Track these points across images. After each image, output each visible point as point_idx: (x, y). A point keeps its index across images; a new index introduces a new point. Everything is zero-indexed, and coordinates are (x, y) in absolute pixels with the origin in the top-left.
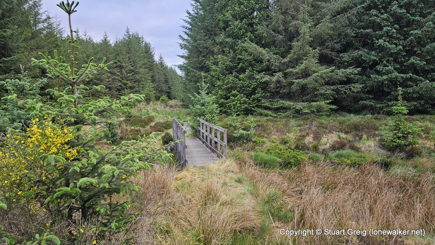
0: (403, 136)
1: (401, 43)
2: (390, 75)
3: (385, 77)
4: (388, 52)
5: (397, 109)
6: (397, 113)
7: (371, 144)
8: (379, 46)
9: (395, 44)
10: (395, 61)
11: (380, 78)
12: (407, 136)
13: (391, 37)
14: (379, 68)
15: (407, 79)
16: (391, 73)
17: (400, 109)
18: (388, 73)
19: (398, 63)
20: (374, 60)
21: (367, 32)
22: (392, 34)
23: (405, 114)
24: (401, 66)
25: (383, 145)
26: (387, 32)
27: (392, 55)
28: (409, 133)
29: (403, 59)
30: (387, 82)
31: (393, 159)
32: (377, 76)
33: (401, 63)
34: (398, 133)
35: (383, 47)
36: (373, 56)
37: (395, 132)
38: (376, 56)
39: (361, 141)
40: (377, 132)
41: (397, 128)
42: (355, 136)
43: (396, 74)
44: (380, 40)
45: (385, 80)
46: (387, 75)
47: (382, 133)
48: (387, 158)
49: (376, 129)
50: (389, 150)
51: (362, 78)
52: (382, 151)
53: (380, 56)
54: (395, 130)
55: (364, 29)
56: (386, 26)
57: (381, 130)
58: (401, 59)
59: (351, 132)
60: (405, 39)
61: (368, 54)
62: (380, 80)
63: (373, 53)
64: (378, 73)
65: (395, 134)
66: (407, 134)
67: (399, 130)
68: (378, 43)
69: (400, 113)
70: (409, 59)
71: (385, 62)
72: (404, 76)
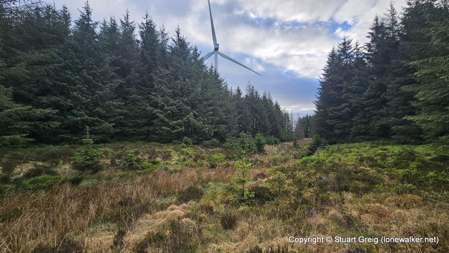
0: (90, 158)
1: (90, 97)
2: (82, 117)
3: (79, 118)
4: (81, 102)
5: (86, 141)
6: (86, 143)
7: (66, 167)
8: (74, 96)
9: (86, 97)
10: (86, 108)
11: (75, 119)
12: (93, 158)
13: (83, 92)
14: (75, 111)
15: (94, 121)
16: (83, 116)
17: (88, 141)
18: (81, 116)
19: (88, 110)
20: (70, 106)
21: (63, 85)
22: (83, 90)
23: (92, 144)
24: (90, 112)
25: (76, 166)
26: (80, 88)
27: (83, 104)
28: (94, 156)
29: (91, 108)
30: (80, 122)
31: (83, 175)
32: (73, 117)
33: (90, 110)
34: (87, 157)
35: (77, 97)
36: (69, 103)
37: (85, 156)
38: (71, 103)
39: (58, 166)
40: (72, 158)
41: (86, 153)
42: (51, 163)
43: (87, 117)
44: (74, 93)
45: (79, 120)
46: (81, 117)
47: (76, 158)
48: (79, 175)
49: (72, 155)
50: (81, 170)
51: (60, 118)
52: (75, 171)
53: (74, 103)
54: (85, 155)
55: (61, 82)
56: (79, 84)
57: (76, 156)
58: (90, 107)
59: (48, 160)
60: (93, 95)
61: (65, 100)
62: (75, 120)
63: (69, 100)
64: (74, 115)
65: (85, 158)
66: (93, 157)
67: (88, 155)
68: (73, 94)
69: (88, 143)
70: (96, 108)
71: (78, 108)
72: (92, 118)
